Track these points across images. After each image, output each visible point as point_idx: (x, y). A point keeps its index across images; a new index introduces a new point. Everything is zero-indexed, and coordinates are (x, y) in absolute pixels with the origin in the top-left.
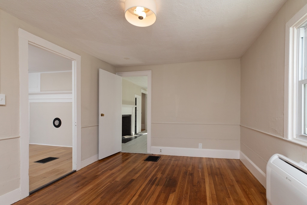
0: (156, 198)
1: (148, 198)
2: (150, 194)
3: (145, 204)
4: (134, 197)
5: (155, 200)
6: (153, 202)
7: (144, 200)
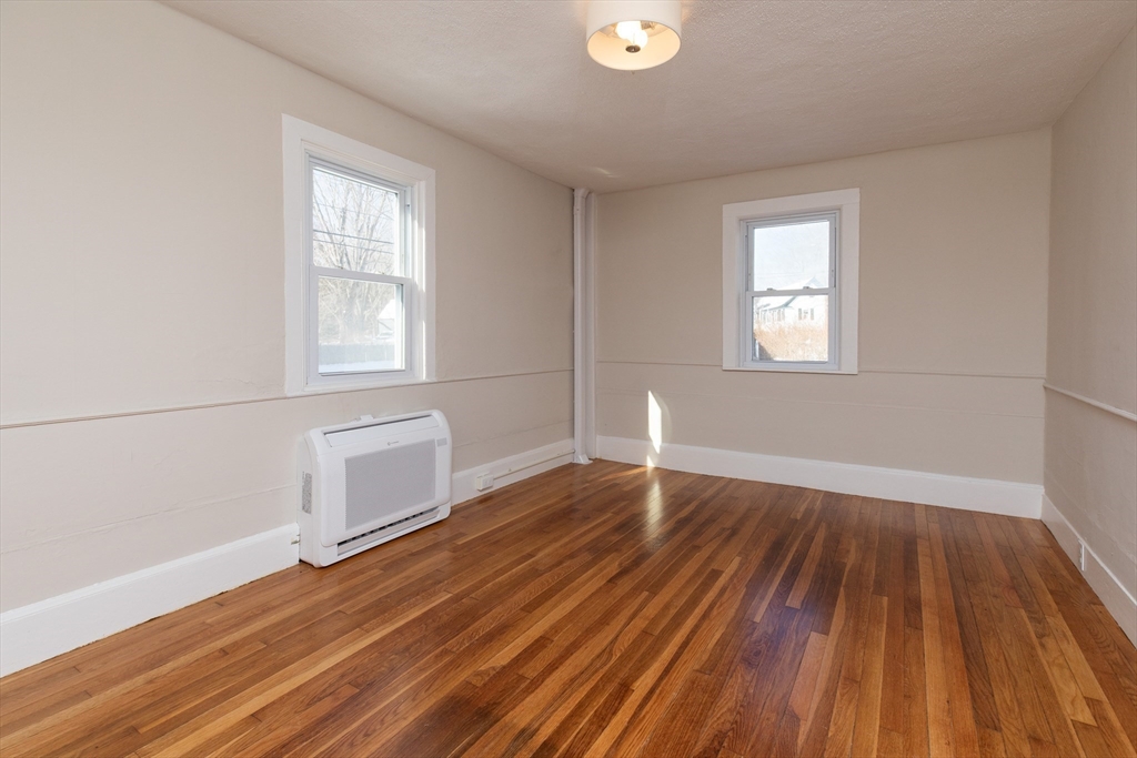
0: (568, 662)
1: (596, 671)
2: (582, 684)
3: (611, 650)
4: (650, 686)
5: (573, 657)
6: (581, 650)
7: (612, 662)
